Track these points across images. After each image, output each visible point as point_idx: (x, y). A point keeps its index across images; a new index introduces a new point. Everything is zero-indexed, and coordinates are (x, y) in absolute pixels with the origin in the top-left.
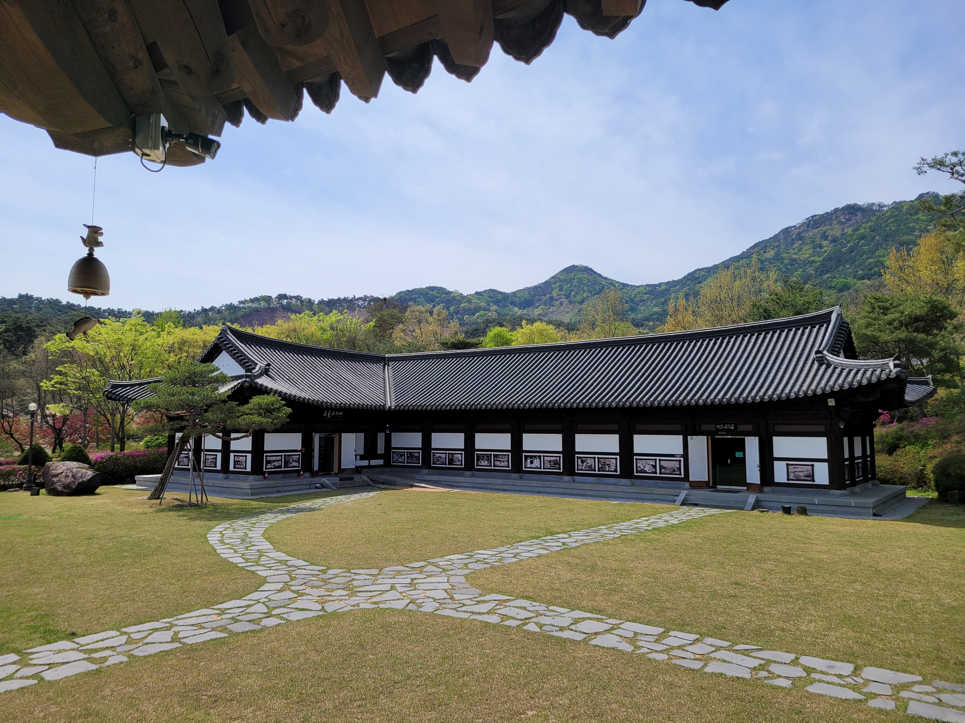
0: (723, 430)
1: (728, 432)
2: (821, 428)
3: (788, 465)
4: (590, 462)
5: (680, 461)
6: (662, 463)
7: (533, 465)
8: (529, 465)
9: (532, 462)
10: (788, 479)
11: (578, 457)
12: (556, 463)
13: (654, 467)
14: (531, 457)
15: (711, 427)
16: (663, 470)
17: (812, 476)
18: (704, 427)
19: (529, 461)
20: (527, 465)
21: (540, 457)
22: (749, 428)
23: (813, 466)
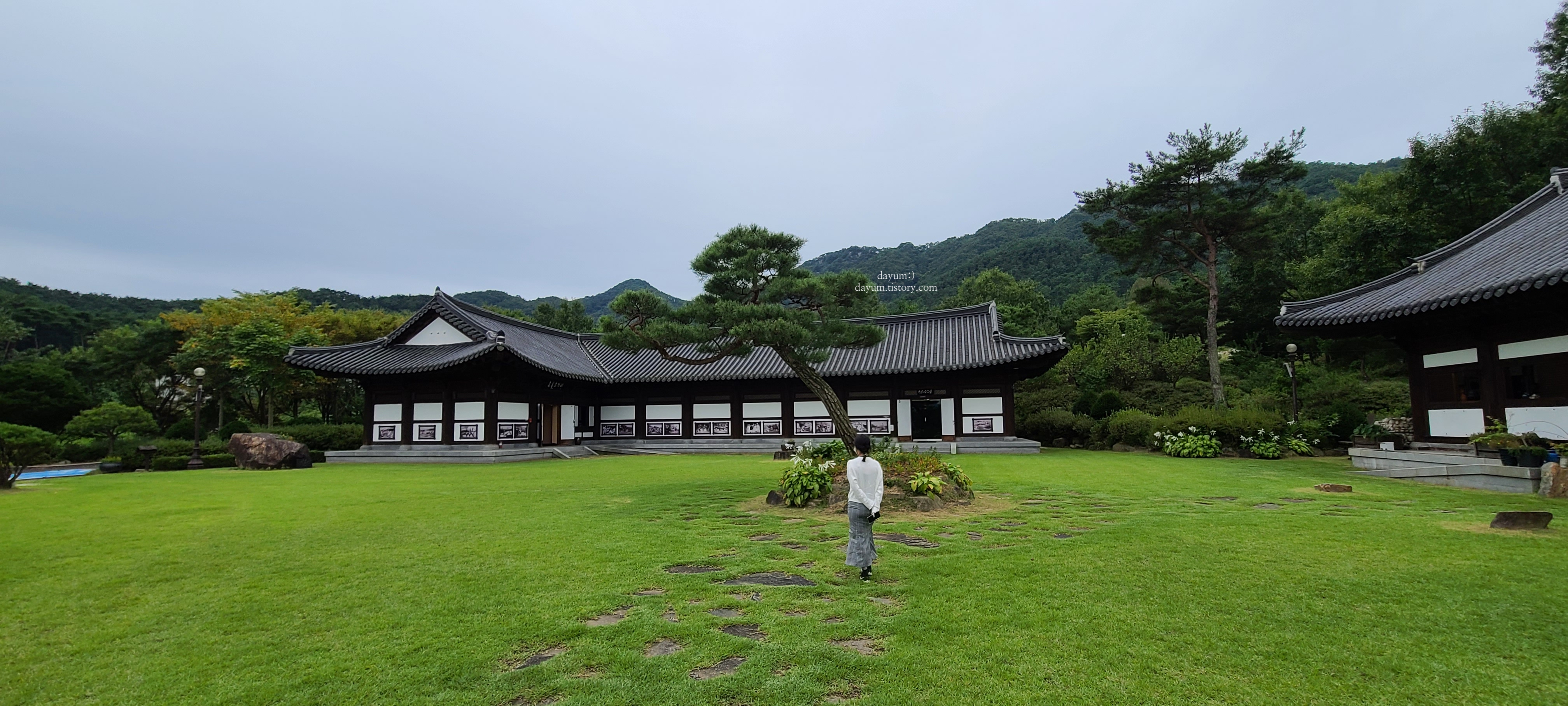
0: (923, 394)
1: (928, 395)
2: (998, 391)
3: (973, 419)
4: (808, 425)
5: (887, 421)
6: (872, 423)
7: (753, 431)
8: (749, 430)
9: (751, 428)
10: (974, 431)
11: (796, 422)
12: (775, 427)
13: (866, 427)
14: (751, 424)
15: (914, 393)
16: (873, 429)
17: (990, 427)
18: (907, 393)
19: (749, 427)
20: (747, 431)
21: (760, 423)
22: (943, 392)
23: (992, 419)
